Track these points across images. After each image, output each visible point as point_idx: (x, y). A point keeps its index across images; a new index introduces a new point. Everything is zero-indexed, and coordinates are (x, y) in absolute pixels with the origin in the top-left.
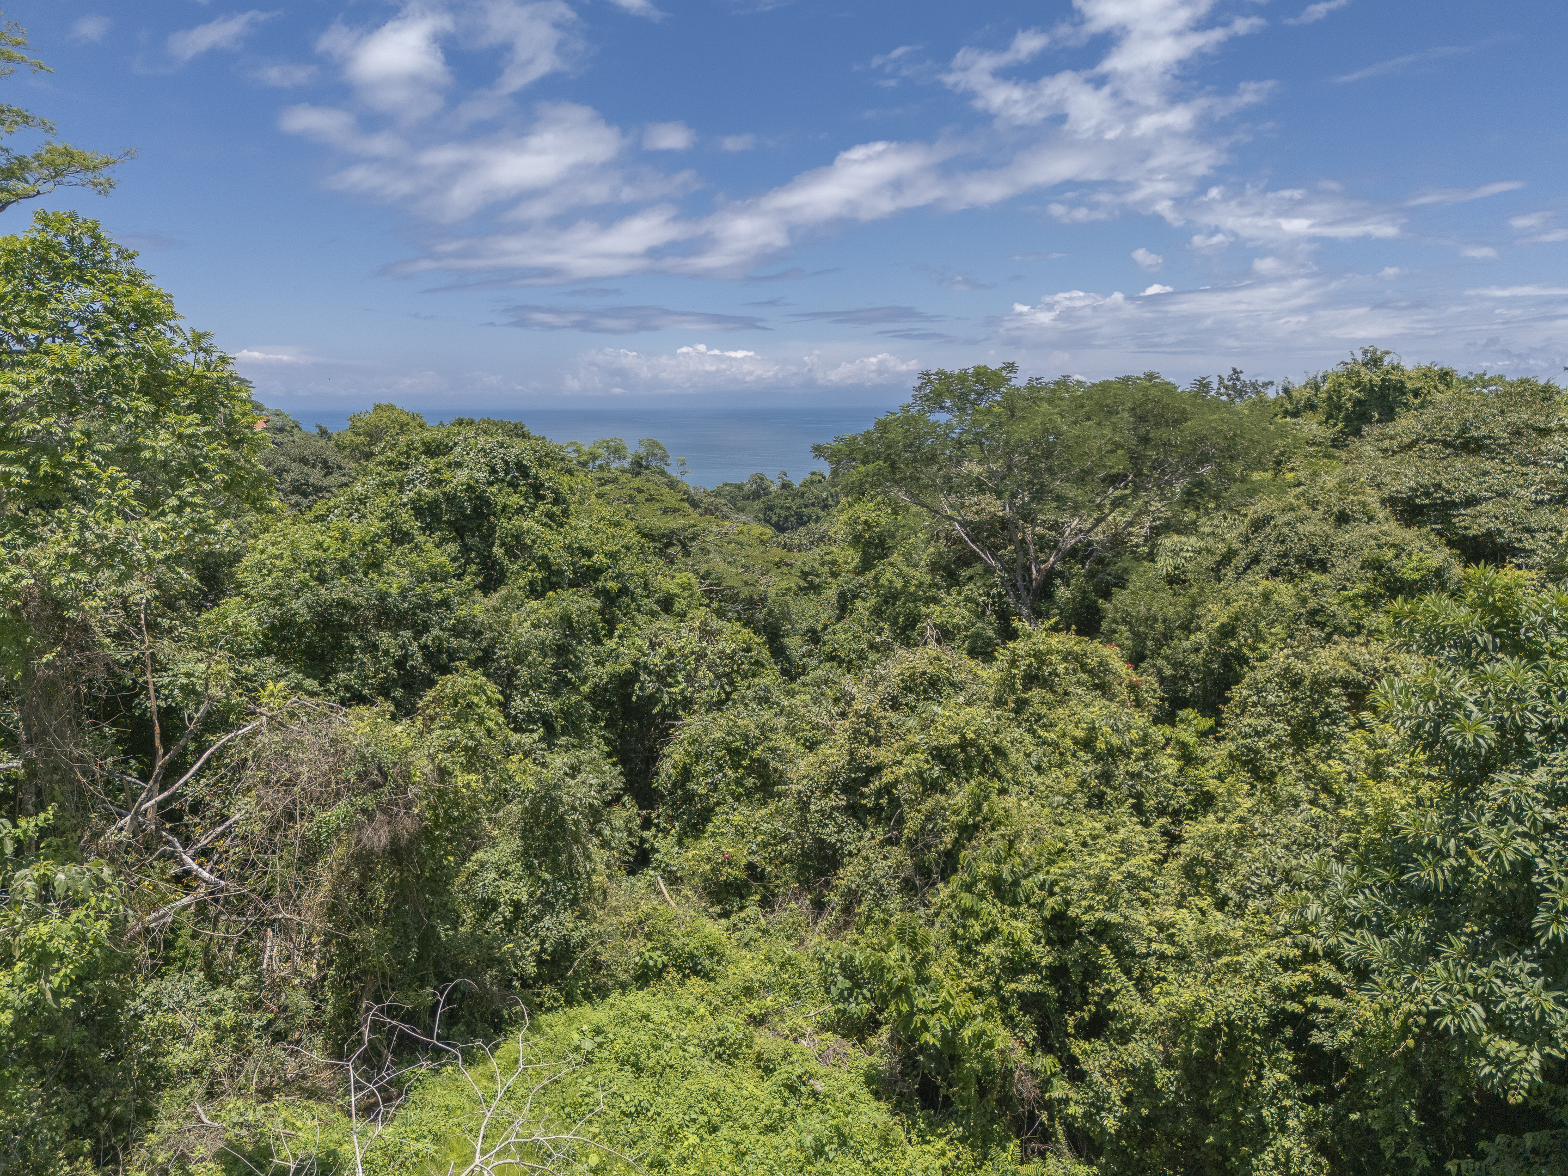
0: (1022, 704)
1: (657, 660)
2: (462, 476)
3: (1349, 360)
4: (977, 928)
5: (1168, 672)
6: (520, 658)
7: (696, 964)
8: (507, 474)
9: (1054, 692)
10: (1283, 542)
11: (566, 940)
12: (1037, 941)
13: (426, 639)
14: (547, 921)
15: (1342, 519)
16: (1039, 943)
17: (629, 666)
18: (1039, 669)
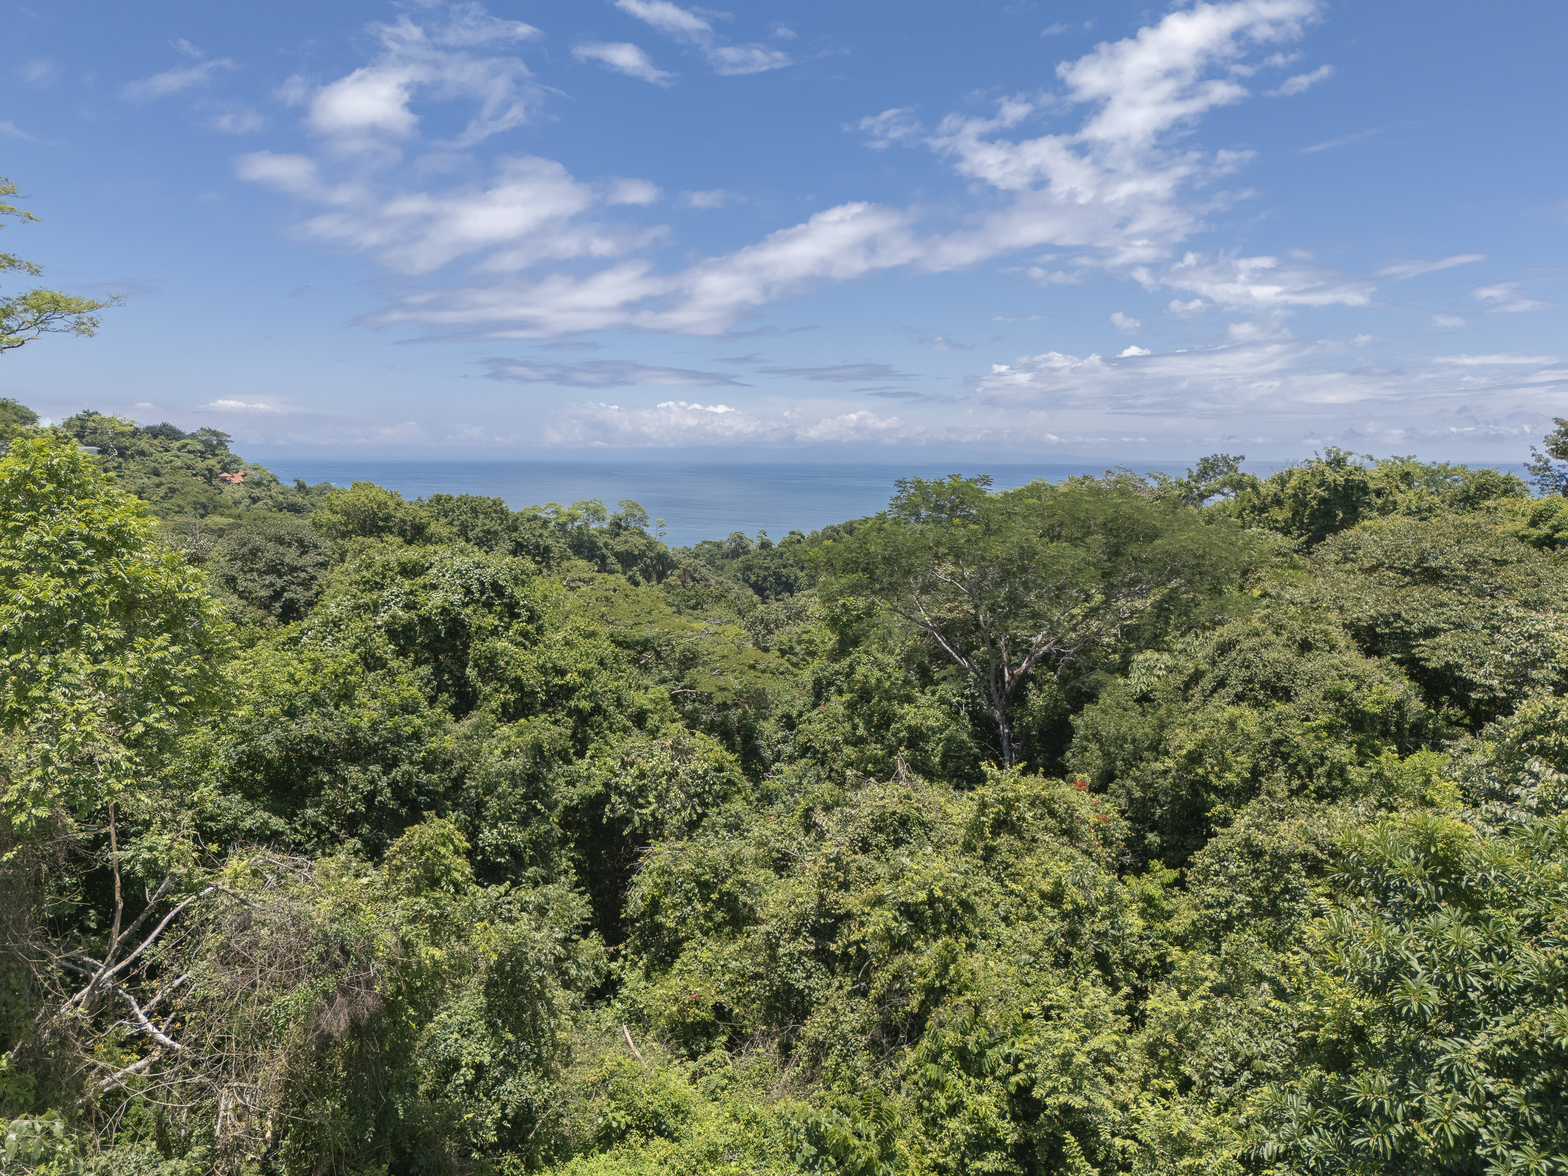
0: (990, 852)
1: (629, 780)
2: (437, 599)
3: (1313, 458)
4: (943, 1101)
5: (1137, 794)
6: (490, 789)
7: (660, 1124)
8: (482, 594)
9: (1022, 838)
10: (1248, 667)
11: (528, 1104)
12: (1002, 1116)
13: (396, 773)
14: (510, 1084)
15: (1305, 647)
16: (1004, 1118)
17: (600, 788)
18: (1008, 813)
